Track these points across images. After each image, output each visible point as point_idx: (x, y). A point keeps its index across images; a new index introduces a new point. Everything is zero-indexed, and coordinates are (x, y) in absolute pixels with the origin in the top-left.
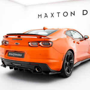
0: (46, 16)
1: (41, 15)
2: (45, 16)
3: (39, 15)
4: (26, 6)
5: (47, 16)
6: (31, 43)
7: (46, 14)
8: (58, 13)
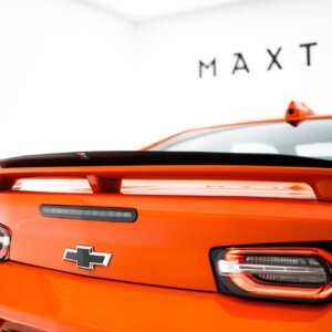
0: (241, 64)
1: (214, 62)
2: (236, 68)
3: (201, 64)
4: (136, 23)
5: (245, 67)
6: (242, 259)
7: (240, 56)
8: (308, 46)
